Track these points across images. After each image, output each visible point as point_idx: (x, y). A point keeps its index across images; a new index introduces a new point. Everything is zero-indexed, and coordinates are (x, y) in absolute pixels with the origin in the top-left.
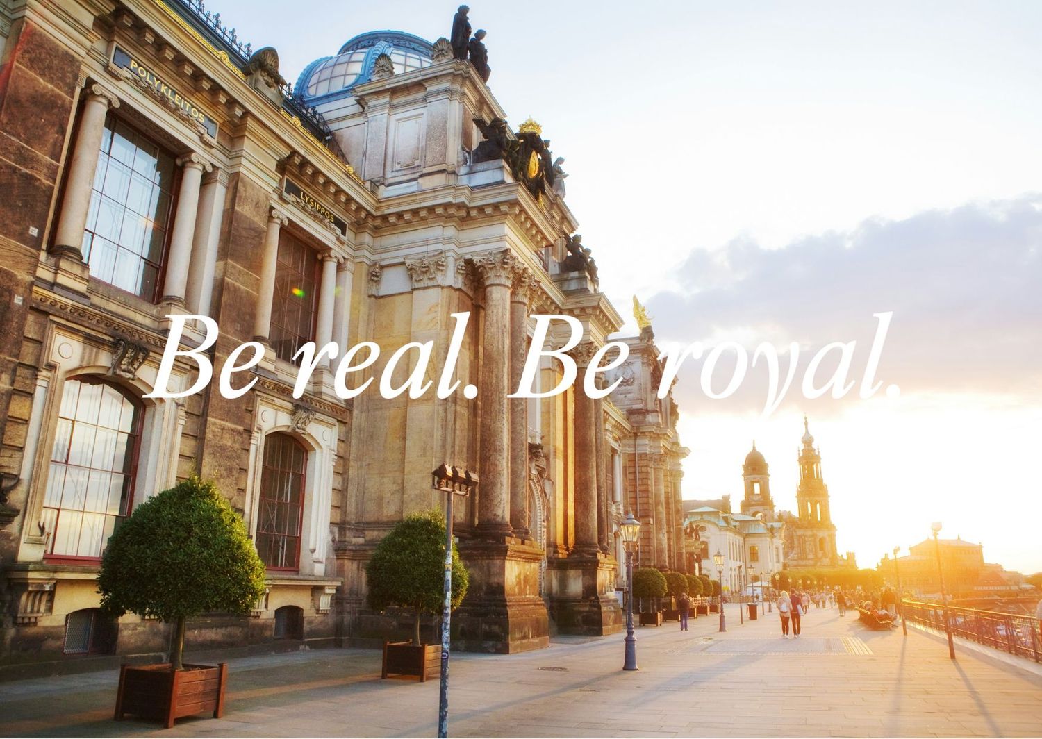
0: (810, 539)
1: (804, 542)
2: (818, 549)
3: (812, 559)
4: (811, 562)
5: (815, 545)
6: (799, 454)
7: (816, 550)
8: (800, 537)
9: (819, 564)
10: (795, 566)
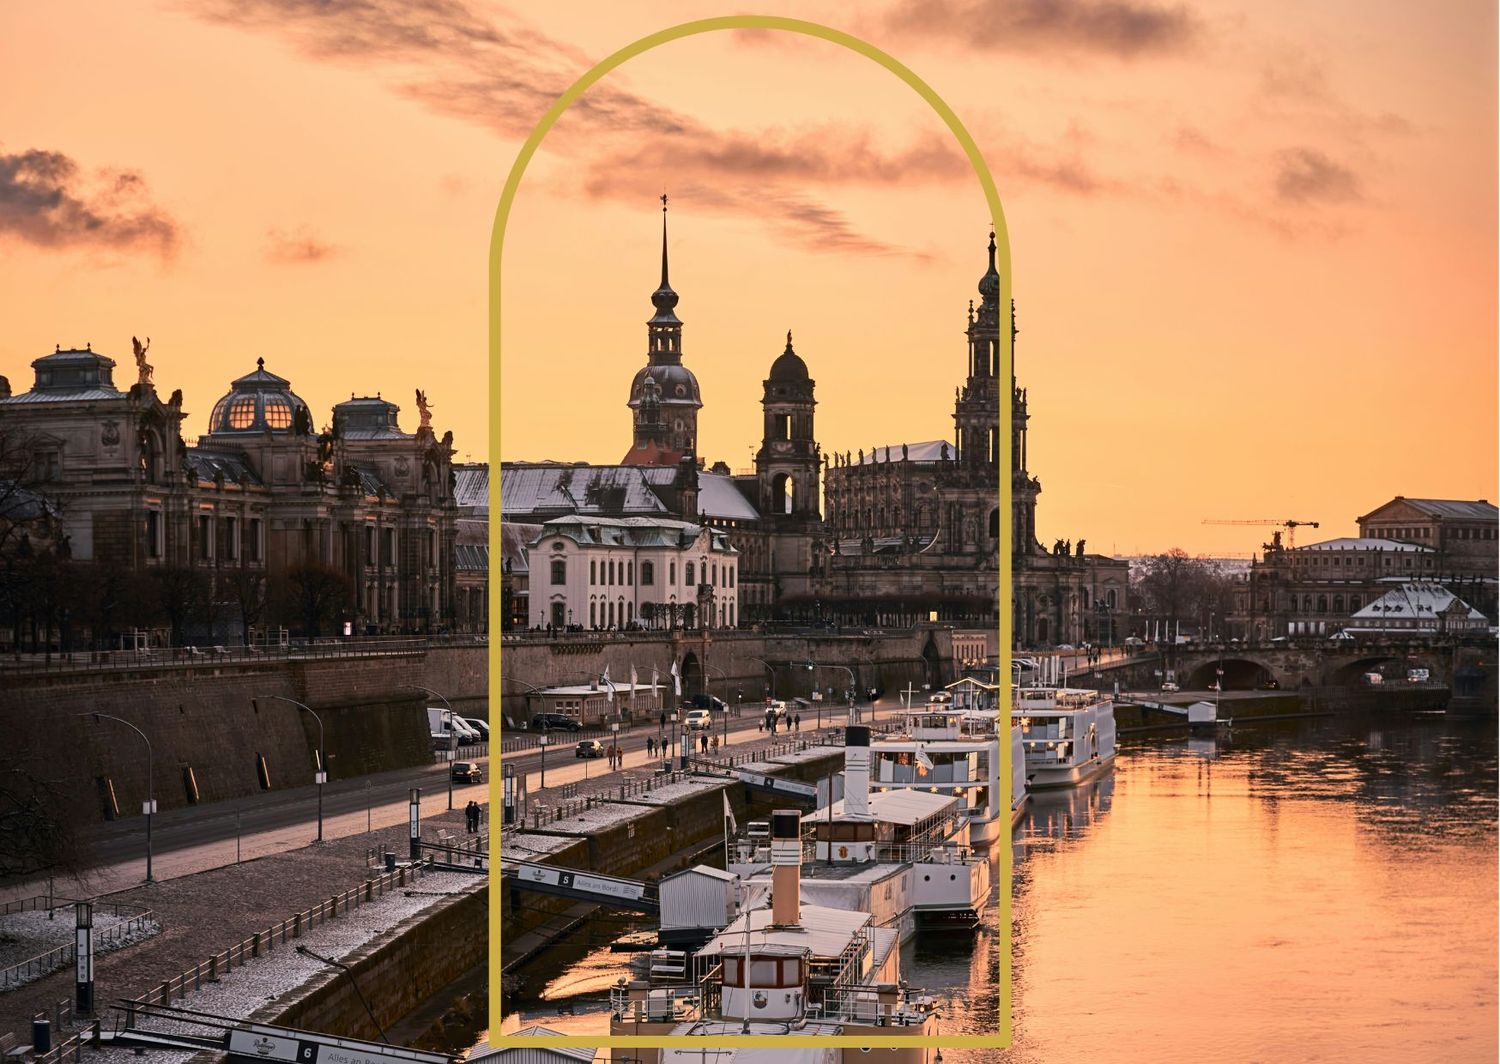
0: (972, 511)
1: (960, 517)
2: (988, 534)
3: (971, 554)
4: (970, 561)
5: (981, 525)
6: (971, 318)
7: (981, 534)
8: (951, 504)
9: (984, 565)
10: (935, 568)
